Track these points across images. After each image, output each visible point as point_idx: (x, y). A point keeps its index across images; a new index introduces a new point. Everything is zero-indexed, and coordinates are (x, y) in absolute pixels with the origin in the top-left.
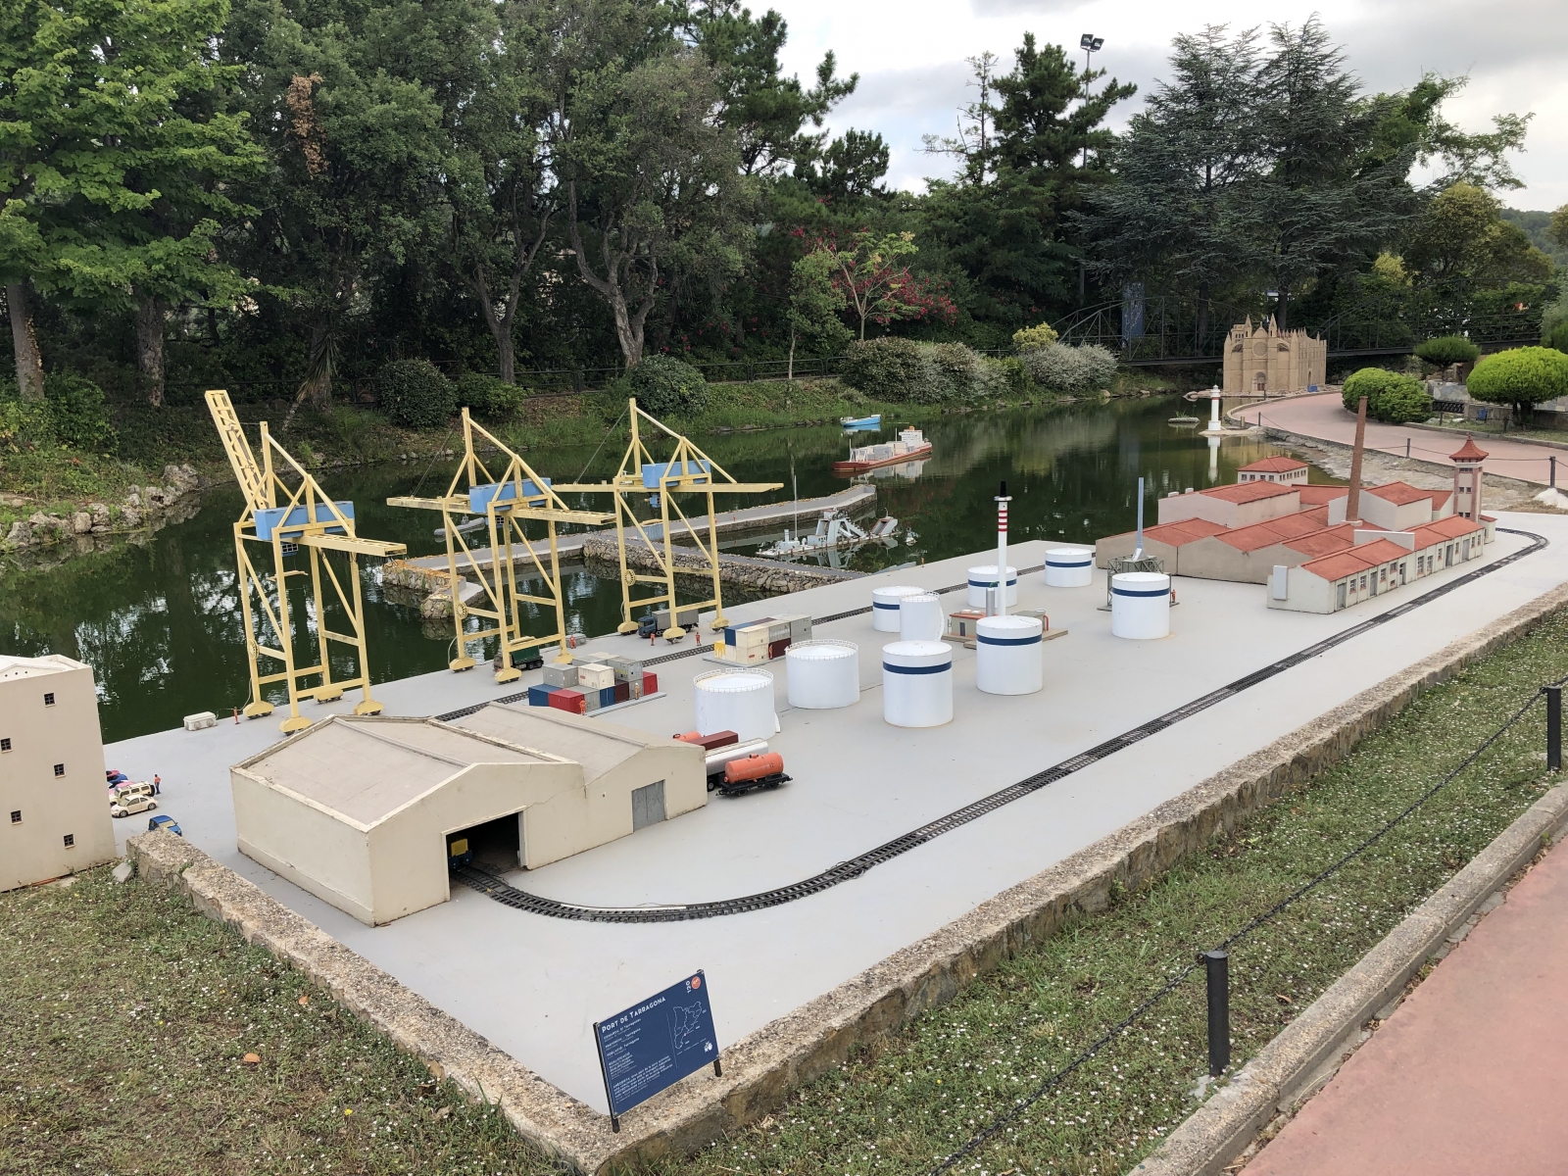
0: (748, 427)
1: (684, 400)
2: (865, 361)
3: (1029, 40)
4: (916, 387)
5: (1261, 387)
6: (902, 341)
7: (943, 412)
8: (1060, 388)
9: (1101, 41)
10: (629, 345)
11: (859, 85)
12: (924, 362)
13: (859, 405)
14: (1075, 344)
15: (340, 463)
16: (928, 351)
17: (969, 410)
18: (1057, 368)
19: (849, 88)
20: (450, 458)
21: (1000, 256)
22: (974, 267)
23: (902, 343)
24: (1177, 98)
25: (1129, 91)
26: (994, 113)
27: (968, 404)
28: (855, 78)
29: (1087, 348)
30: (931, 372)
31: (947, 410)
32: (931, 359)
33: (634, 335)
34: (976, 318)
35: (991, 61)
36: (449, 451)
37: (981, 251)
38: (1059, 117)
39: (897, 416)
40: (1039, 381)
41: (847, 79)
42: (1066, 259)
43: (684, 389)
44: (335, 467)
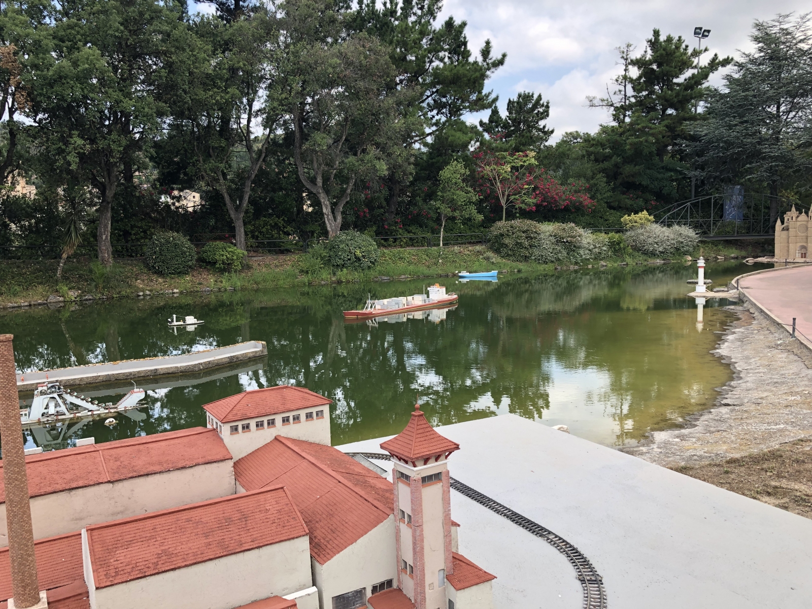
0: (403, 277)
1: (358, 259)
2: (502, 235)
3: (656, 33)
4: (536, 252)
5: (804, 255)
6: (529, 222)
7: (556, 269)
8: (653, 254)
9: (709, 31)
10: (330, 224)
11: (507, 60)
12: (542, 236)
13: (493, 263)
14: (669, 226)
15: (91, 297)
16: (547, 228)
17: (576, 267)
18: (650, 240)
19: (501, 62)
20: (175, 295)
21: (628, 169)
22: (613, 175)
23: (528, 223)
24: (753, 61)
25: (726, 62)
26: (631, 81)
27: (576, 263)
28: (504, 56)
29: (676, 227)
30: (547, 243)
31: (559, 268)
32: (548, 234)
33: (335, 218)
34: (611, 207)
35: (631, 48)
36: (175, 291)
37: (616, 166)
38: (675, 80)
39: (519, 271)
40: (636, 249)
41: (500, 57)
42: (676, 171)
43: (358, 253)
44: (87, 300)
